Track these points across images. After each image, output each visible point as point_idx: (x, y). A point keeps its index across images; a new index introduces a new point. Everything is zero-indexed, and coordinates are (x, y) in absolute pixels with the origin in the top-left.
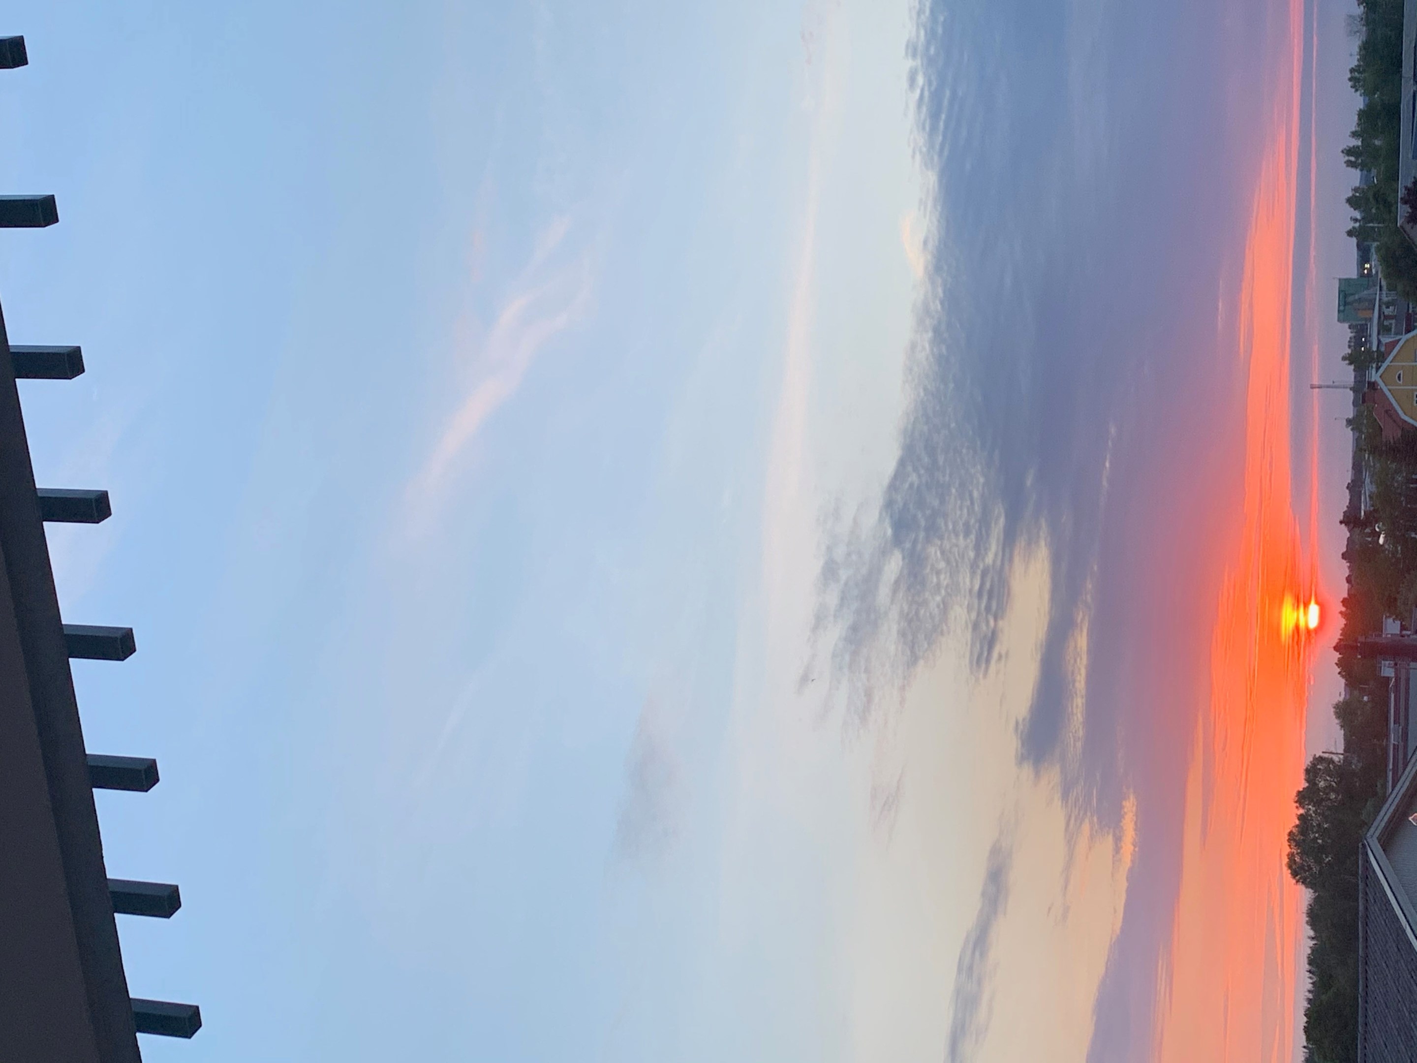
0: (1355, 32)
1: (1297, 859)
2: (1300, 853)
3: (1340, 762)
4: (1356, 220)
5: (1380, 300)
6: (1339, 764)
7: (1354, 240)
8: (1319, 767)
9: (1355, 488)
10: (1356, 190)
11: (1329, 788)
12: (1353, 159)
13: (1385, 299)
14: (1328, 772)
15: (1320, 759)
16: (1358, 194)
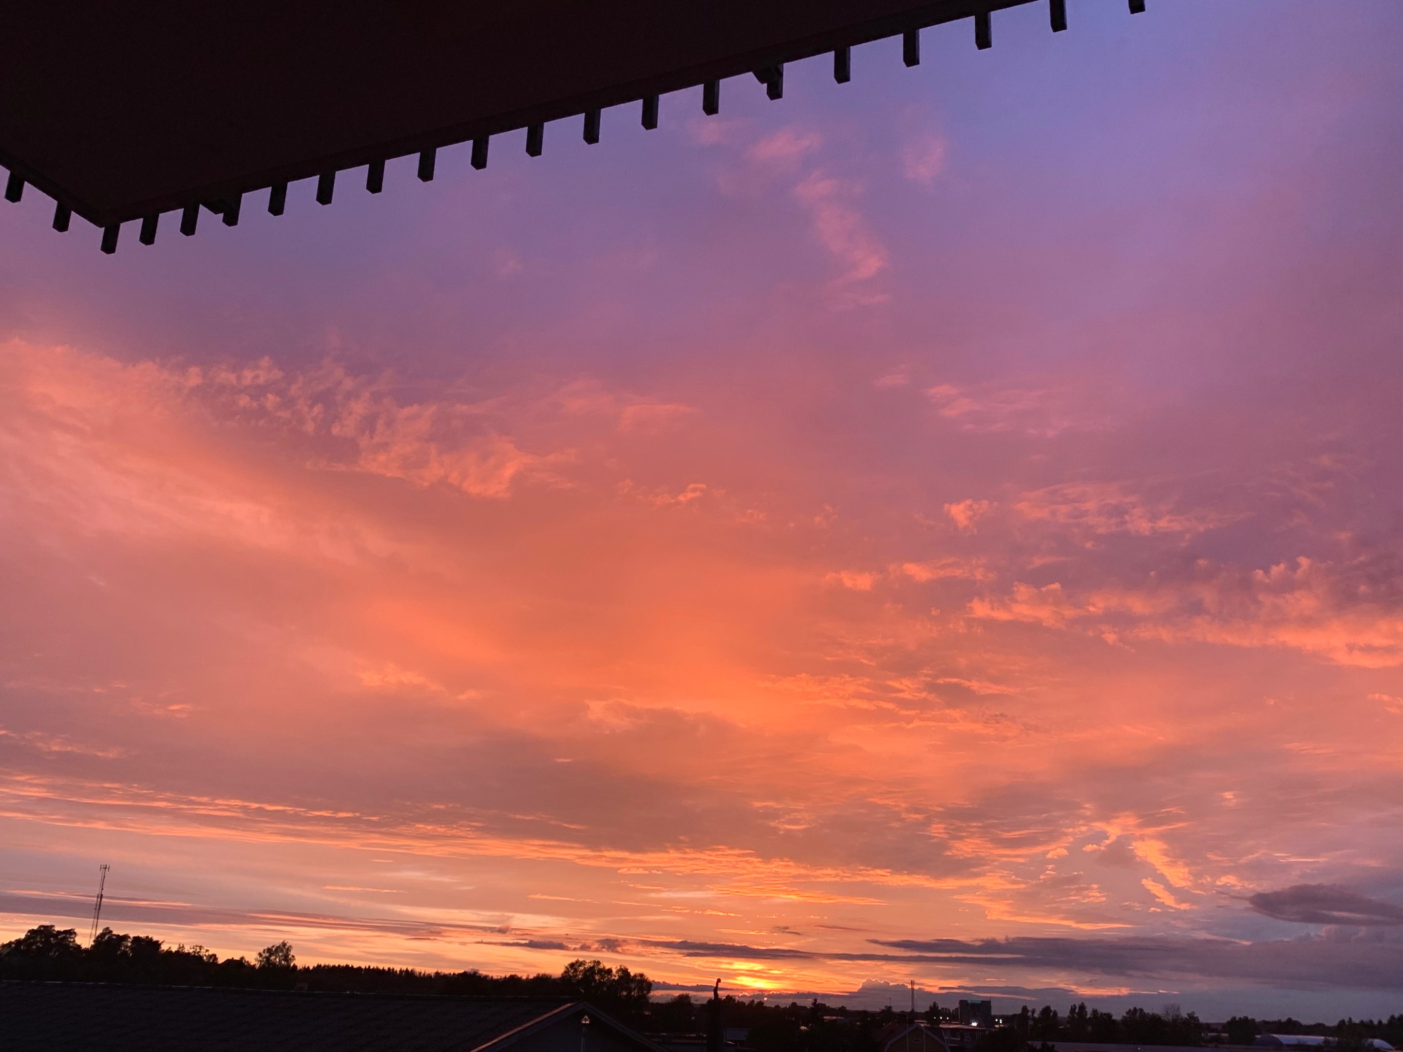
0: (1167, 1012)
2: (586, 969)
3: (648, 999)
4: (1033, 1011)
7: (1019, 1012)
8: (645, 983)
10: (1055, 1013)
11: (630, 990)
12: (1077, 1010)
13: (976, 1034)
14: (641, 990)
15: (650, 984)
16: (1052, 1014)
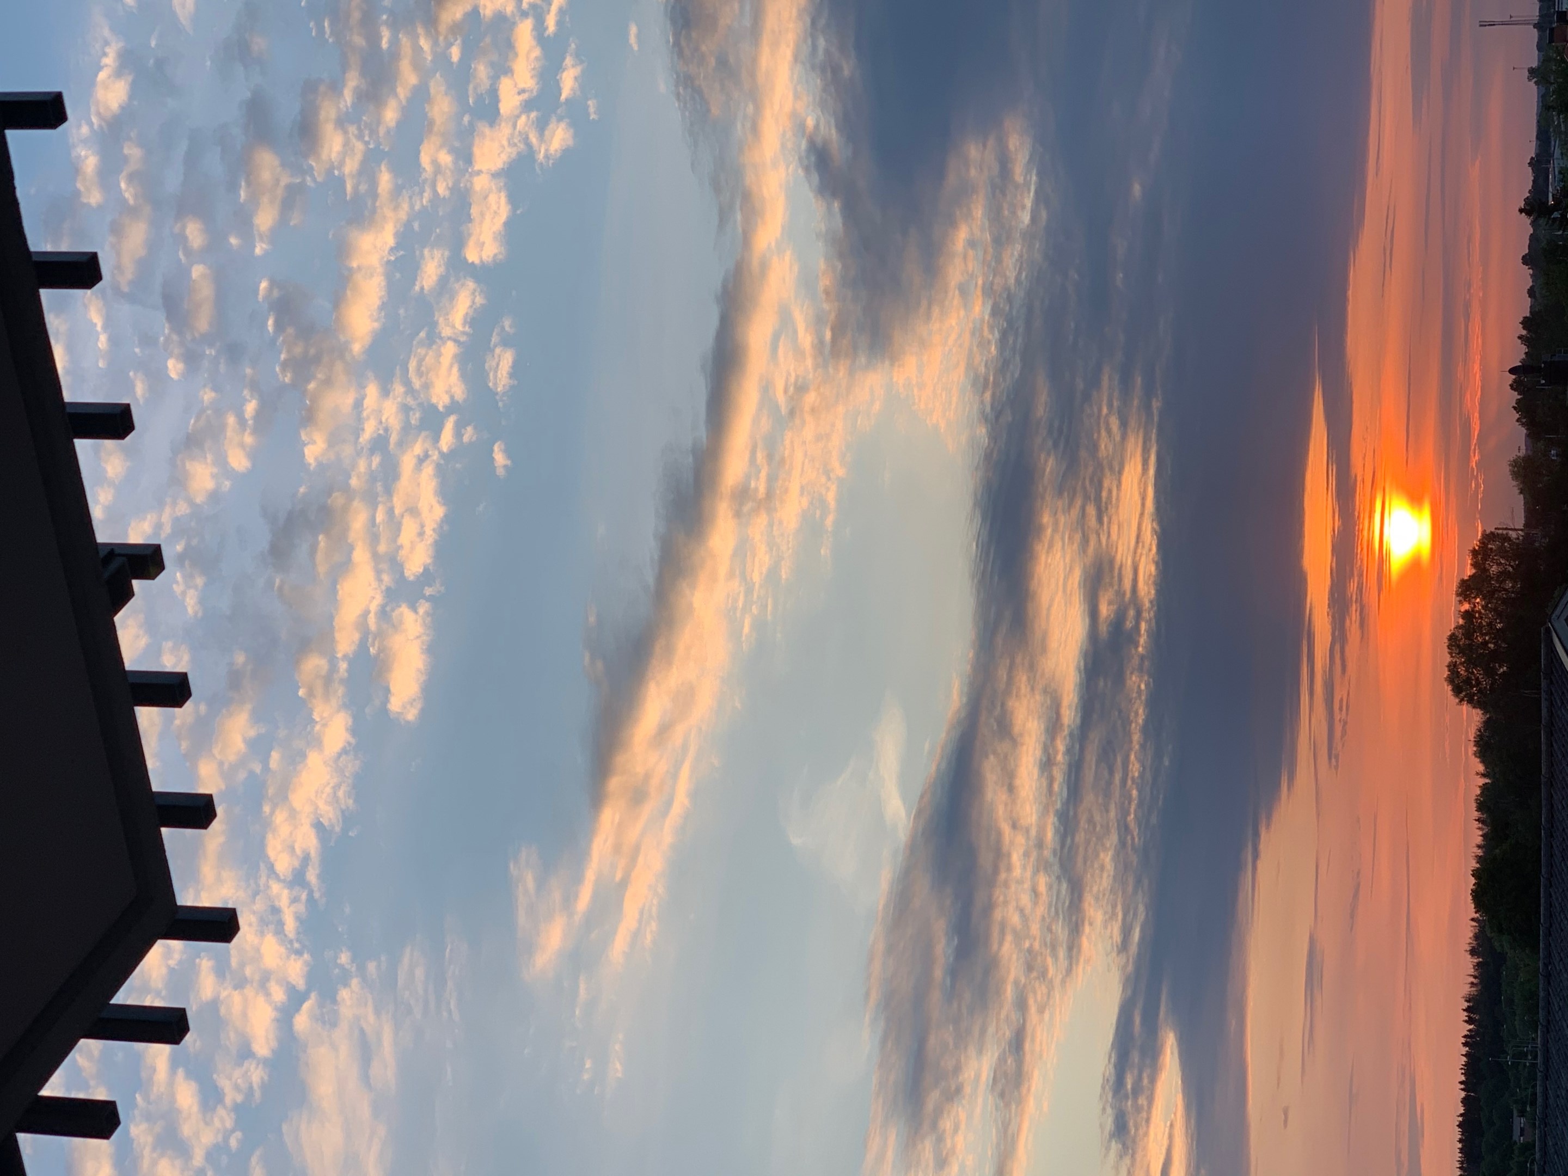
1: (1462, 670)
2: (1464, 662)
3: (1518, 539)
6: (1517, 541)
8: (1490, 546)
9: (1539, 164)
11: (1503, 575)
14: (1502, 552)
15: (1491, 536)
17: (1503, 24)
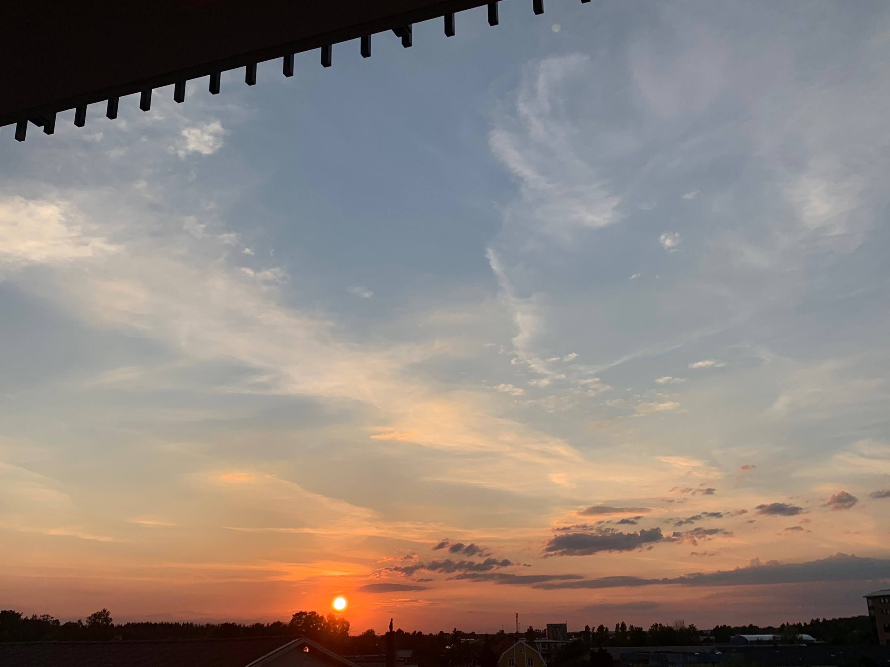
0: (676, 625)
1: (304, 616)
2: (306, 617)
3: (347, 634)
4: (593, 629)
5: (557, 642)
7: (584, 630)
9: (472, 635)
10: (607, 629)
12: (620, 626)
13: (558, 645)
16: (604, 630)
17: (517, 621)
